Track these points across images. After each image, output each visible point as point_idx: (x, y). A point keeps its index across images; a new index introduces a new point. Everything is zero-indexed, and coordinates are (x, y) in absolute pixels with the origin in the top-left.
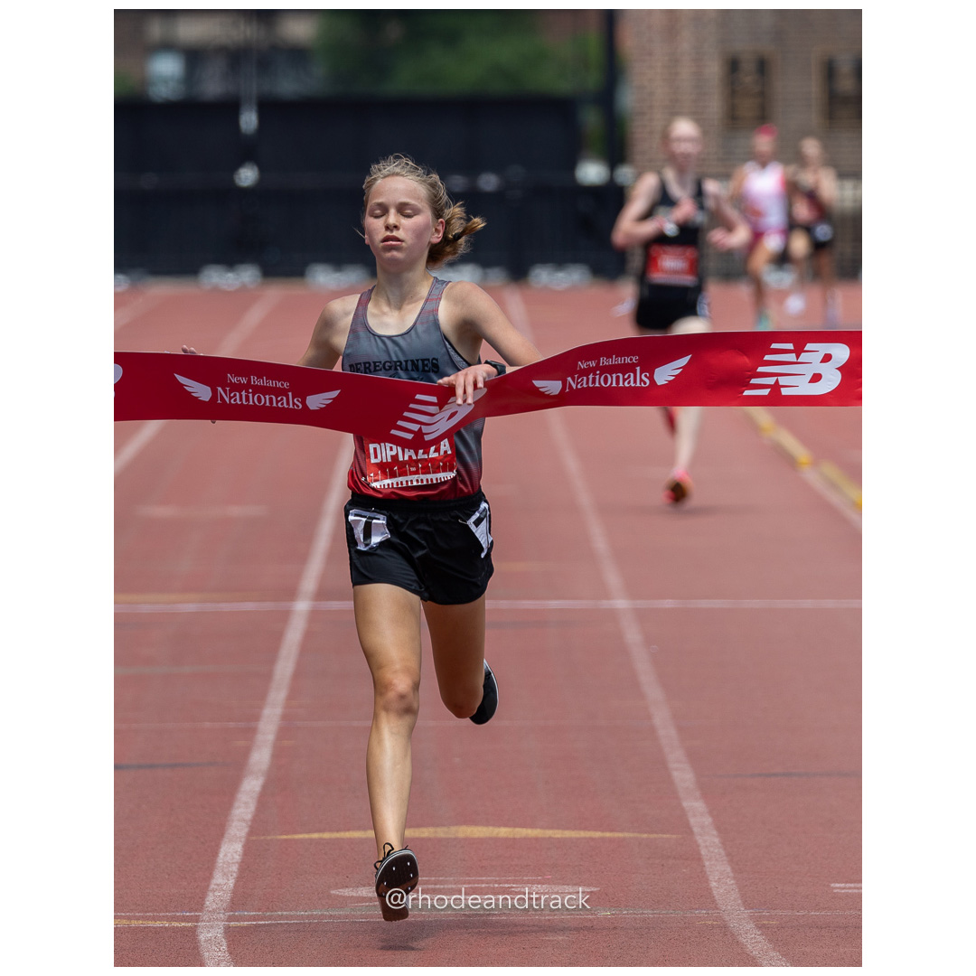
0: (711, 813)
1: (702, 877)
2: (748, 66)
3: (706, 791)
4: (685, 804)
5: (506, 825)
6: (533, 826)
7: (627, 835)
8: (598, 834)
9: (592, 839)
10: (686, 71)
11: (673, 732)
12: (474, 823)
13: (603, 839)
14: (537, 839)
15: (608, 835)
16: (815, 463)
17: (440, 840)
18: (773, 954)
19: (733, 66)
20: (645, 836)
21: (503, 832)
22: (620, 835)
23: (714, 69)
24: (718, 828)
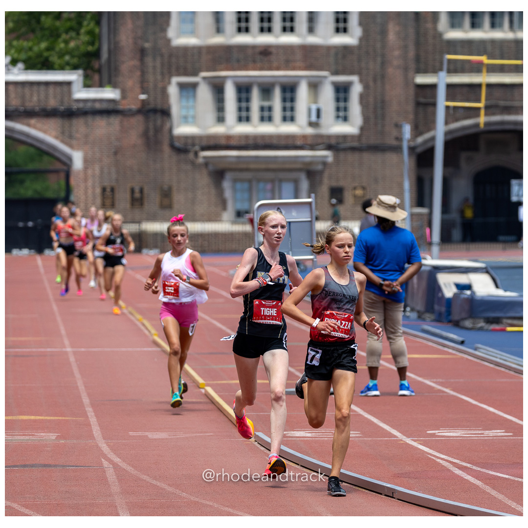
0: (94, 412)
1: (91, 431)
2: (108, 190)
3: (93, 405)
4: (87, 409)
5: (33, 415)
6: (41, 416)
7: (69, 418)
8: (60, 418)
9: (59, 419)
10: (90, 192)
11: (83, 388)
12: (24, 415)
13: (62, 420)
14: (42, 420)
15: (63, 418)
16: (127, 308)
17: (14, 420)
18: (111, 453)
19: (104, 190)
20: (74, 418)
21: (33, 417)
22: (67, 418)
23: (98, 191)
24: (96, 416)
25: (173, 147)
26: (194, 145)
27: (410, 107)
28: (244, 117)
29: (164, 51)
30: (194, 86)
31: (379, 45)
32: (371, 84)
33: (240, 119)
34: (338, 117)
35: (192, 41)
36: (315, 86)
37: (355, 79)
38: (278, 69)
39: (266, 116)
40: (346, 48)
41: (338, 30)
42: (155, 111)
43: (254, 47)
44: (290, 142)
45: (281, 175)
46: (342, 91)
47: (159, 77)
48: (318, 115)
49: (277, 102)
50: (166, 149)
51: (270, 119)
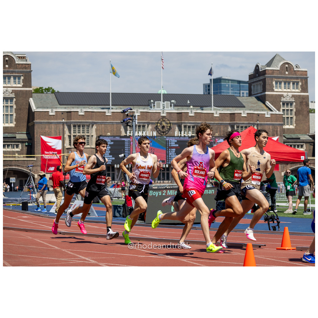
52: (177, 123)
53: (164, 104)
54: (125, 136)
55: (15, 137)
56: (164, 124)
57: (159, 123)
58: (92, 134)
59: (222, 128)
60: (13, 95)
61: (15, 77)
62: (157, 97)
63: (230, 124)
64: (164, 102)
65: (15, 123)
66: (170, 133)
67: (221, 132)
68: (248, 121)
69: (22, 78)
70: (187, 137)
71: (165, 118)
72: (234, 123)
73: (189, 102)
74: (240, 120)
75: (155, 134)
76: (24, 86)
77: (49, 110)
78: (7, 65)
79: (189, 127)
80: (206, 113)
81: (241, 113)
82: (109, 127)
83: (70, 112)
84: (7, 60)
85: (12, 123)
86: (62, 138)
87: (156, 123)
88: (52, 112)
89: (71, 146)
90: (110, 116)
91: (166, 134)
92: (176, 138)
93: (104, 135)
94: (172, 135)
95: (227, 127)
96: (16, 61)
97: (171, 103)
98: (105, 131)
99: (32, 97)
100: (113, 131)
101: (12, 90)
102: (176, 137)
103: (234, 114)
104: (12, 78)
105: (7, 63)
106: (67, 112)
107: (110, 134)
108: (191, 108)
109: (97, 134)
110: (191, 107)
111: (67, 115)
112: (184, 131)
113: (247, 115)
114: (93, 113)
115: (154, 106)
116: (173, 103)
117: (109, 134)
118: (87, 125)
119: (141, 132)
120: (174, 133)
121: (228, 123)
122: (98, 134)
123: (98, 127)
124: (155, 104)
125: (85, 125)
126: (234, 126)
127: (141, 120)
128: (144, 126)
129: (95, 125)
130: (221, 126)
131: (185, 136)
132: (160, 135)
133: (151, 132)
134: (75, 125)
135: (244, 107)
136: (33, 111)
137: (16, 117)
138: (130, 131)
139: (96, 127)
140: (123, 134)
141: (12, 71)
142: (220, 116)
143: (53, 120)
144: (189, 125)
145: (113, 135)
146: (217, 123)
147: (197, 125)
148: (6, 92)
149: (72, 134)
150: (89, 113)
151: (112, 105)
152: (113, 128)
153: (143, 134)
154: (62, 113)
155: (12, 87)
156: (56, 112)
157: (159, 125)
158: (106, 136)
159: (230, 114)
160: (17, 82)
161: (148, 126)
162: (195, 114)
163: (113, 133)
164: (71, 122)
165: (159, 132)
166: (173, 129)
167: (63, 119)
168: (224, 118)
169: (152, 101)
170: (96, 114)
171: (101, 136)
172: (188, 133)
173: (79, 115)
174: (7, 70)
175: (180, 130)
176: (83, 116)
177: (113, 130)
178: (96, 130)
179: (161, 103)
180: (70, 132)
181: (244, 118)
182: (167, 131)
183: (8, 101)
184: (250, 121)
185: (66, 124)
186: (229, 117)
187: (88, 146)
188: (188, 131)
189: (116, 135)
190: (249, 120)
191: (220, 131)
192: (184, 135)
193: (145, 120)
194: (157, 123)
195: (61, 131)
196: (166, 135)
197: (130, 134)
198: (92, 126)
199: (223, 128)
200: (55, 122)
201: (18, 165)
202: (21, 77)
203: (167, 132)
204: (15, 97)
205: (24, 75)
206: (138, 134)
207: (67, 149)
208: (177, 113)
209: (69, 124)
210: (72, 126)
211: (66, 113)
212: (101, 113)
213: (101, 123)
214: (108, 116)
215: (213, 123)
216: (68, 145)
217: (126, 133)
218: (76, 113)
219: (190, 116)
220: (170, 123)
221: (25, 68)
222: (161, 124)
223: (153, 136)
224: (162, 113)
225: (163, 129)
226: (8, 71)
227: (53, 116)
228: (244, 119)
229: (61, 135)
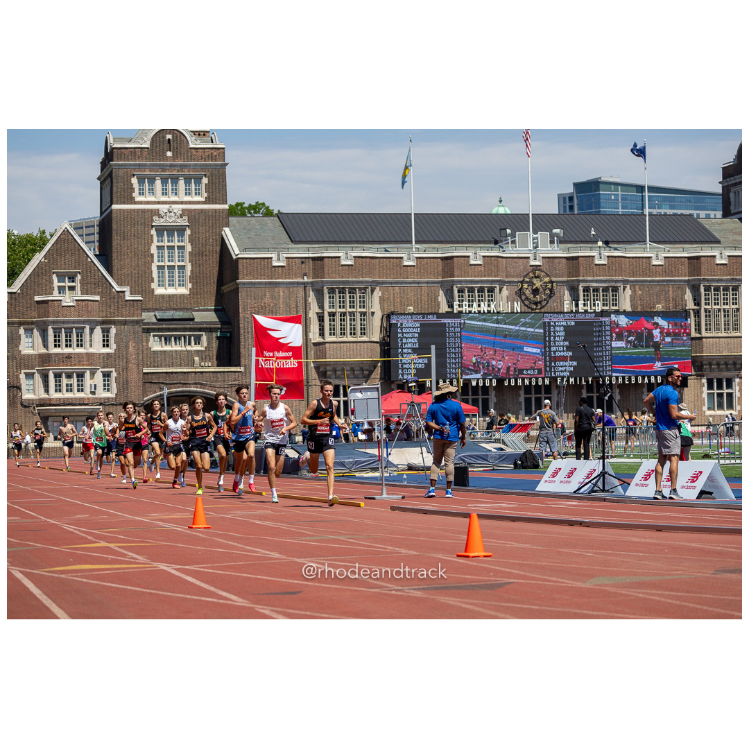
25: (22, 405)
26: (33, 404)
27: (141, 384)
28: (58, 390)
29: (17, 357)
30: (33, 373)
31: (124, 353)
32: (121, 372)
33: (56, 391)
34: (105, 389)
35: (31, 352)
36: (93, 374)
37: (113, 370)
38: (75, 365)
39: (70, 388)
40: (108, 354)
41: (104, 346)
42: (14, 387)
43: (63, 354)
44: (82, 402)
45: (77, 418)
46: (106, 375)
47: (15, 370)
48: (95, 389)
49: (74, 381)
50: (19, 406)
51: (71, 390)
52: (567, 281)
53: (537, 238)
54: (447, 312)
55: (193, 319)
56: (538, 284)
57: (527, 282)
58: (372, 310)
59: (670, 292)
60: (184, 221)
61: (188, 180)
62: (518, 222)
63: (689, 281)
64: (535, 232)
65: (190, 286)
66: (552, 305)
67: (669, 300)
68: (730, 275)
69: (205, 181)
70: (591, 313)
71: (539, 270)
72: (699, 280)
73: (593, 233)
74: (713, 273)
75: (518, 307)
76: (209, 200)
77: (273, 255)
78: (170, 151)
79: (596, 290)
80: (633, 258)
81: (714, 257)
82: (411, 293)
83: (321, 259)
84: (169, 139)
85: (183, 285)
86: (303, 319)
87: (518, 282)
88: (279, 259)
89: (324, 338)
90: (414, 266)
91: (544, 307)
92: (566, 316)
93: (400, 311)
94: (556, 311)
95: (682, 290)
96: (190, 142)
97: (552, 236)
98: (401, 301)
99: (228, 225)
100: (419, 301)
101: (183, 210)
102: (567, 313)
103: (698, 258)
104: (182, 182)
105: (170, 146)
106: (314, 259)
107: (414, 309)
108: (600, 247)
109: (382, 310)
110: (600, 244)
111: (314, 265)
112: (584, 300)
113: (729, 260)
114: (374, 261)
115: (513, 242)
116: (557, 235)
117: (411, 309)
118: (360, 289)
119: (486, 303)
120: (562, 305)
121: (685, 281)
122: (386, 310)
123: (386, 293)
124: (515, 237)
125: (354, 289)
126: (700, 286)
127: (485, 277)
128: (491, 290)
129: (378, 288)
130: (669, 287)
131: (586, 312)
132: (530, 310)
133: (509, 303)
134: (332, 288)
135: (718, 242)
136: (234, 257)
137: (192, 271)
138: (459, 301)
139: (380, 294)
140: (444, 308)
141: (180, 166)
142: (665, 264)
143: (282, 278)
144: (595, 285)
145: (419, 312)
146: (658, 281)
147: (613, 284)
148: (168, 214)
149: (327, 309)
150: (364, 260)
151: (417, 242)
152: (421, 295)
153: (489, 309)
154: (303, 262)
155: (182, 203)
156: (286, 258)
157: (525, 286)
158: (404, 314)
159: (689, 258)
160: (194, 192)
161: (500, 290)
162: (608, 260)
163: (421, 307)
164: (322, 282)
165: (527, 303)
166: (557, 295)
167: (305, 274)
168: (675, 268)
169: (509, 231)
170: (379, 265)
171: (393, 313)
172: (594, 305)
173: (342, 265)
174: (169, 163)
175: (575, 299)
176: (350, 268)
177: (421, 300)
178: (382, 300)
179: (530, 234)
180: (321, 307)
181: (722, 267)
182: (545, 300)
183: (173, 235)
184: (736, 275)
185: (312, 286)
186: (687, 265)
187: (365, 339)
188: (594, 300)
189: (426, 312)
190: (733, 272)
191: (667, 300)
192: (586, 308)
193: (495, 277)
194: (522, 282)
195: (301, 305)
196: (542, 310)
197: (460, 309)
198: (373, 291)
199: (673, 291)
200: (287, 284)
201: (201, 384)
202: (201, 178)
203: (545, 302)
204: (188, 226)
205: (208, 174)
206: (479, 309)
207: (315, 344)
208: (567, 258)
209: (319, 287)
210: (326, 291)
211: (310, 260)
212: (392, 260)
213: (391, 283)
214: (409, 268)
215: (650, 282)
216: (318, 335)
217: (451, 306)
218: (334, 260)
219: (596, 265)
220: (552, 282)
221: (212, 158)
222: (531, 283)
223: (512, 313)
224: (532, 258)
225: (535, 296)
226: (171, 166)
227: (280, 269)
228: (721, 269)
229: (301, 313)
